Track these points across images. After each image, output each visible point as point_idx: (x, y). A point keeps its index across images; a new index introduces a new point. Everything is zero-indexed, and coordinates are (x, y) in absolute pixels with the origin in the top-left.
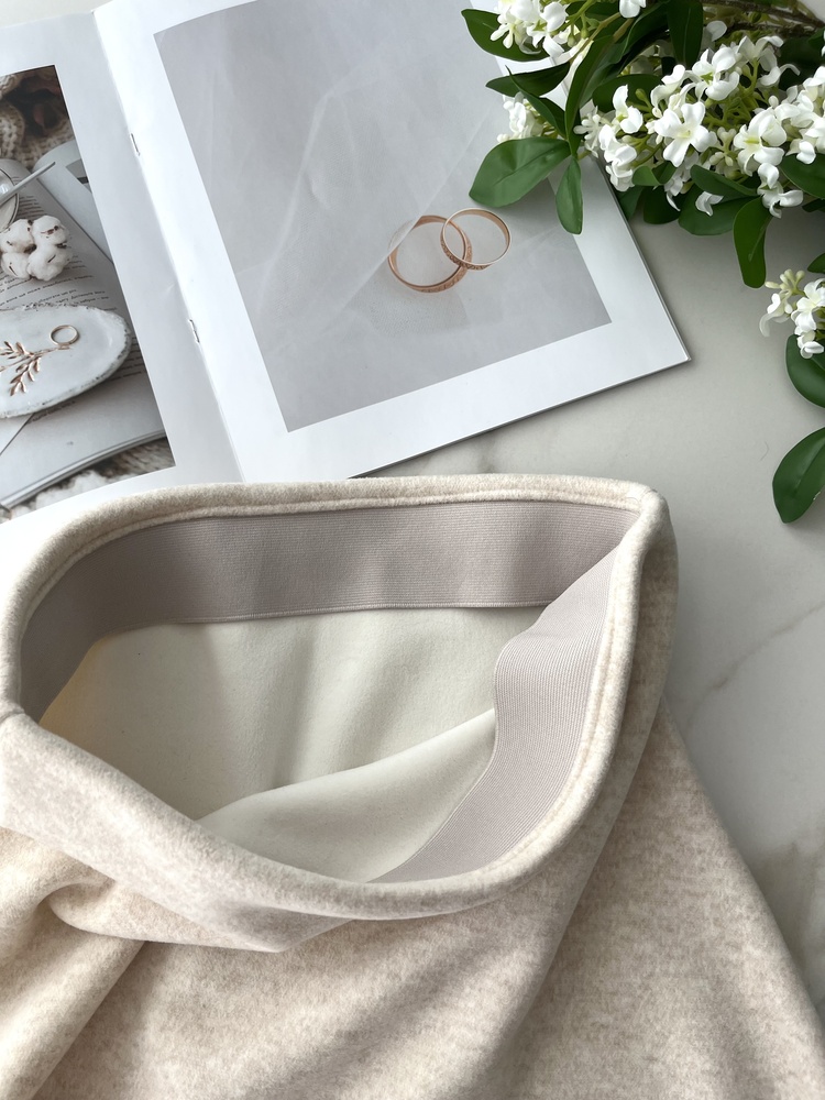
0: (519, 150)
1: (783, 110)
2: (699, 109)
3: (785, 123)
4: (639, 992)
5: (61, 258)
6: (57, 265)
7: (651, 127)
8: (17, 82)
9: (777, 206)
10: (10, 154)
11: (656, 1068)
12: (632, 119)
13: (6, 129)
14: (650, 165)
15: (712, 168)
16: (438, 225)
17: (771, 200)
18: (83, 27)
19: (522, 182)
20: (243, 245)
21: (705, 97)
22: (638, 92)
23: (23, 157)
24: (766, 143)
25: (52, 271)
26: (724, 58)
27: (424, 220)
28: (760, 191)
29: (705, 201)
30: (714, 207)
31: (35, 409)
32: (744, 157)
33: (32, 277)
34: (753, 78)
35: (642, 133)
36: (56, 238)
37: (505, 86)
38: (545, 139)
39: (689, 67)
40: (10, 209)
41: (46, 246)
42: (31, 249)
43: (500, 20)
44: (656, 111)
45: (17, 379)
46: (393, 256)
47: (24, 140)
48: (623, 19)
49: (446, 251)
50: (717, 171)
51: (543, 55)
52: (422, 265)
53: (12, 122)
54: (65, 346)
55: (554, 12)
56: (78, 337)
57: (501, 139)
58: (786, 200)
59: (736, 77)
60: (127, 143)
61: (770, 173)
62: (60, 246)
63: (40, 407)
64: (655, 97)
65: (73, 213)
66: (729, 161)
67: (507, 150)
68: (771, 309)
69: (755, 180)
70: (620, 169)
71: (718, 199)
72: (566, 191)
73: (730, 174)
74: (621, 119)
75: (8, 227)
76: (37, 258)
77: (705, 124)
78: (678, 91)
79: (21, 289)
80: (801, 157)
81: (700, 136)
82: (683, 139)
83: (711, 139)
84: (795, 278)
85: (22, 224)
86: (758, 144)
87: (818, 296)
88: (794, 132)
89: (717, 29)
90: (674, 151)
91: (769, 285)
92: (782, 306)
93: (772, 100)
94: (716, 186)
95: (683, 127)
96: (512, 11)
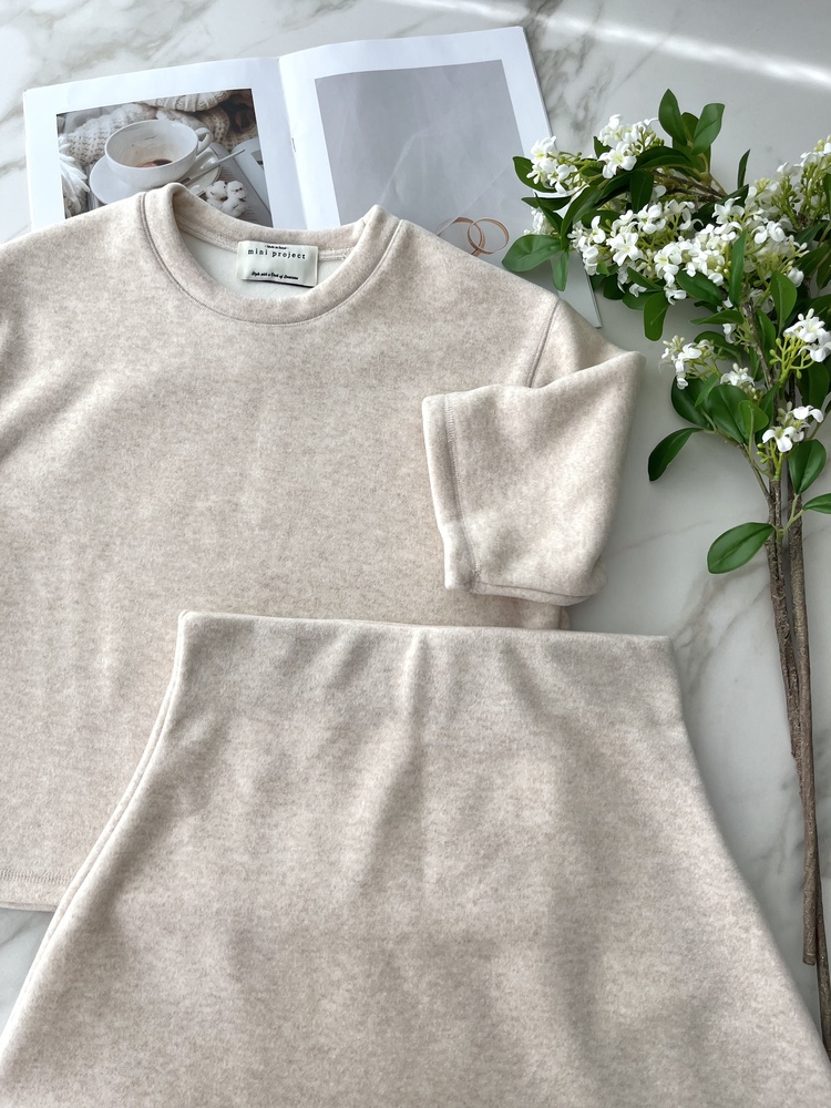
0: (536, 243)
1: (684, 244)
2: (635, 237)
3: (684, 252)
7: (609, 242)
9: (673, 298)
12: (599, 235)
14: (607, 263)
15: (642, 271)
17: (669, 294)
21: (641, 230)
22: (606, 221)
24: (670, 262)
26: (654, 211)
28: (665, 289)
29: (635, 289)
30: (640, 294)
32: (658, 267)
34: (675, 224)
35: (604, 244)
38: (551, 237)
39: (636, 212)
43: (534, 167)
44: (613, 234)
48: (603, 179)
50: (644, 275)
51: (555, 191)
55: (563, 170)
57: (527, 232)
58: (679, 295)
59: (663, 222)
61: (670, 278)
64: (614, 227)
66: (649, 268)
67: (529, 241)
68: (663, 356)
69: (663, 282)
70: (591, 262)
71: (643, 289)
73: (651, 276)
74: (594, 234)
77: (639, 247)
78: (628, 224)
80: (688, 272)
81: (634, 252)
82: (624, 252)
83: (639, 254)
84: (679, 341)
85: (220, 183)
86: (665, 261)
87: (690, 353)
88: (687, 258)
89: (660, 190)
90: (619, 257)
91: (665, 342)
92: (670, 356)
93: (680, 238)
94: (642, 282)
95: (625, 245)
96: (541, 165)
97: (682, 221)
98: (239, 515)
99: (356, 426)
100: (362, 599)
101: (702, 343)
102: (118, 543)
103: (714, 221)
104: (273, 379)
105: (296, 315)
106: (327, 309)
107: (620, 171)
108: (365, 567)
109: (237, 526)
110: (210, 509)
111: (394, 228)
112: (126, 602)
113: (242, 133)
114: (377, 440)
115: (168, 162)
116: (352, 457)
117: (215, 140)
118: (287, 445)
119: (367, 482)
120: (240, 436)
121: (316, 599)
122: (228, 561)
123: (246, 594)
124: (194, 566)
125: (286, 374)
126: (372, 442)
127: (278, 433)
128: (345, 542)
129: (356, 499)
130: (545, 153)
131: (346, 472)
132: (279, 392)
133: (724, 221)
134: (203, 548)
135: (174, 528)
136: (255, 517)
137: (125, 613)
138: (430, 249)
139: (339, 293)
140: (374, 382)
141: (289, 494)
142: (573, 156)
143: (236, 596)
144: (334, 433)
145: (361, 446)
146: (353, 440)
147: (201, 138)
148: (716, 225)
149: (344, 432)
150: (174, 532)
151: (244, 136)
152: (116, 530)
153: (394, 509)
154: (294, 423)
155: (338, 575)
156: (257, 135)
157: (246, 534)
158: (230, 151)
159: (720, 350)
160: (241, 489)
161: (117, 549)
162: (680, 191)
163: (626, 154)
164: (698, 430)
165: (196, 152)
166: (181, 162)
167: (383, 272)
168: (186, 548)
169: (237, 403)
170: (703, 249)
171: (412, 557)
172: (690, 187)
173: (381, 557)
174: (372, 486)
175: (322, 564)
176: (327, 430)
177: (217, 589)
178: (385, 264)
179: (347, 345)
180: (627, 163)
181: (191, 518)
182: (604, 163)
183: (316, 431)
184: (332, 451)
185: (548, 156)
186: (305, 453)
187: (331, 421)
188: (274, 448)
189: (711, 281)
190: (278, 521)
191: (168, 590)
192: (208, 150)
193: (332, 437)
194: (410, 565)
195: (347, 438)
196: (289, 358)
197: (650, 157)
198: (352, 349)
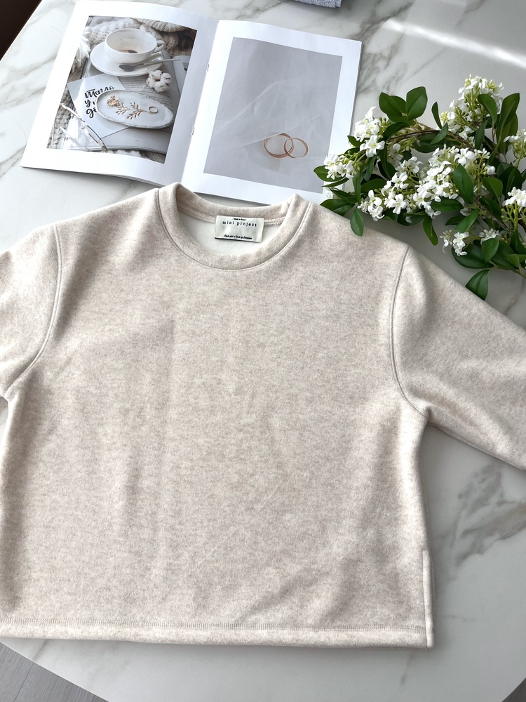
33: (153, 88)
36: (167, 81)
40: (158, 66)
56: (157, 113)
62: (167, 84)
98: (222, 386)
99: (289, 329)
100: (300, 436)
102: (148, 407)
104: (237, 303)
105: (249, 263)
106: (267, 259)
108: (300, 416)
109: (221, 394)
110: (204, 383)
111: (305, 209)
112: (156, 445)
114: (302, 337)
116: (288, 348)
118: (247, 342)
119: (298, 363)
120: (219, 337)
121: (272, 437)
122: (217, 416)
123: (229, 436)
124: (196, 420)
125: (245, 299)
126: (299, 338)
127: (242, 334)
128: (287, 401)
129: (292, 374)
131: (285, 357)
132: (241, 310)
134: (201, 408)
135: (182, 396)
136: (231, 388)
137: (156, 452)
138: (328, 220)
139: (275, 249)
140: (298, 301)
141: (251, 372)
143: (223, 437)
144: (276, 333)
145: (293, 341)
146: (288, 337)
149: (282, 332)
150: (183, 399)
152: (147, 399)
153: (316, 379)
154: (251, 328)
155: (284, 422)
157: (227, 398)
160: (222, 370)
161: (148, 411)
167: (300, 236)
168: (191, 408)
169: (216, 317)
171: (329, 409)
173: (310, 410)
174: (301, 366)
175: (274, 416)
176: (272, 332)
177: (211, 434)
178: (301, 231)
179: (281, 280)
181: (192, 390)
183: (265, 332)
184: (275, 345)
186: (259, 347)
187: (274, 326)
188: (240, 344)
190: (246, 389)
191: (181, 436)
192: (160, 52)
193: (275, 336)
194: (328, 414)
195: (284, 336)
196: (246, 290)
198: (283, 283)
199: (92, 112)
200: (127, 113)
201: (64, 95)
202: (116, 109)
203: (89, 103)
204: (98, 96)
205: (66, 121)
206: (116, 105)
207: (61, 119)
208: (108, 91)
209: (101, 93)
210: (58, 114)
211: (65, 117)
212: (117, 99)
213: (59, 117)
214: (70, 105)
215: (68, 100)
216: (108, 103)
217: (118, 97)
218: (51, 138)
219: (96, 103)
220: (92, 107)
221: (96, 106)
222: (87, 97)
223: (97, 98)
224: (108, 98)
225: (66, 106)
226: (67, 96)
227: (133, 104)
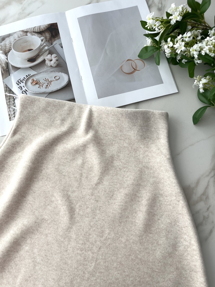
0: (148, 48)
1: (200, 45)
2: (183, 43)
3: (200, 47)
4: (159, 207)
5: (57, 63)
6: (56, 64)
7: (174, 46)
8: (50, 26)
9: (197, 63)
10: (48, 41)
11: (160, 221)
12: (171, 44)
13: (47, 35)
14: (174, 53)
15: (186, 55)
16: (131, 61)
17: (196, 62)
18: (63, 15)
19: (149, 54)
20: (92, 62)
21: (185, 41)
22: (173, 39)
23: (50, 41)
24: (196, 51)
25: (55, 65)
26: (189, 34)
27: (128, 60)
28: (194, 60)
29: (184, 61)
30: (185, 62)
31: (50, 92)
32: (192, 53)
33: (51, 66)
34: (195, 38)
35: (172, 47)
36: (56, 59)
37: (147, 35)
38: (154, 46)
39: (183, 35)
40: (47, 52)
41: (54, 60)
42: (51, 60)
43: (147, 23)
44: (175, 43)
45: (47, 86)
46: (122, 66)
47: (51, 38)
48: (171, 25)
49: (132, 66)
50: (186, 56)
51: (155, 31)
52: (127, 69)
53: (48, 34)
54: (57, 80)
55: (158, 23)
56: (59, 78)
57: (145, 46)
58: (199, 62)
59: (192, 37)
60: (71, 40)
61: (196, 56)
62: (57, 60)
63: (51, 91)
64: (175, 40)
65: (60, 54)
66: (189, 54)
67: (146, 48)
68: (195, 83)
69: (193, 58)
70: (168, 53)
71: (186, 61)
72: (157, 57)
73: (189, 56)
74: (169, 44)
75: (47, 56)
76: (52, 62)
77: (184, 46)
78: (180, 39)
79: (49, 68)
80: (202, 54)
81: (183, 48)
82: (180, 49)
83: (185, 49)
84: (200, 77)
85: (50, 55)
86: (194, 51)
87: (204, 81)
88: (201, 49)
89: (189, 27)
90: (178, 51)
91: (195, 78)
92: (197, 82)
93: (198, 42)
94: (186, 58)
95: (180, 47)
96: (150, 22)
97: (197, 37)
101: (208, 77)
103: (208, 36)
107: (177, 21)
113: (55, 38)
115: (32, 50)
117: (47, 41)
130: (151, 18)
133: (212, 36)
142: (160, 18)
147: (42, 41)
148: (210, 37)
151: (56, 39)
156: (60, 38)
158: (52, 44)
159: (214, 79)
162: (195, 27)
163: (178, 16)
164: (209, 106)
165: (41, 45)
166: (36, 50)
170: (207, 45)
172: (198, 26)
180: (179, 18)
182: (171, 20)
185: (152, 19)
189: (210, 56)
192: (45, 44)
197: (186, 16)
199: (26, 92)
200: (44, 86)
201: (4, 88)
202: (37, 86)
203: (21, 88)
204: (24, 82)
205: (13, 102)
206: (36, 84)
207: (9, 102)
208: (29, 77)
209: (25, 80)
210: (7, 100)
211: (12, 100)
212: (35, 80)
213: (8, 101)
214: (11, 92)
215: (8, 90)
216: (31, 84)
217: (35, 78)
218: (9, 115)
219: (25, 86)
220: (24, 89)
221: (25, 88)
222: (18, 85)
223: (24, 83)
224: (30, 81)
225: (9, 93)
226: (6, 88)
227: (45, 79)
